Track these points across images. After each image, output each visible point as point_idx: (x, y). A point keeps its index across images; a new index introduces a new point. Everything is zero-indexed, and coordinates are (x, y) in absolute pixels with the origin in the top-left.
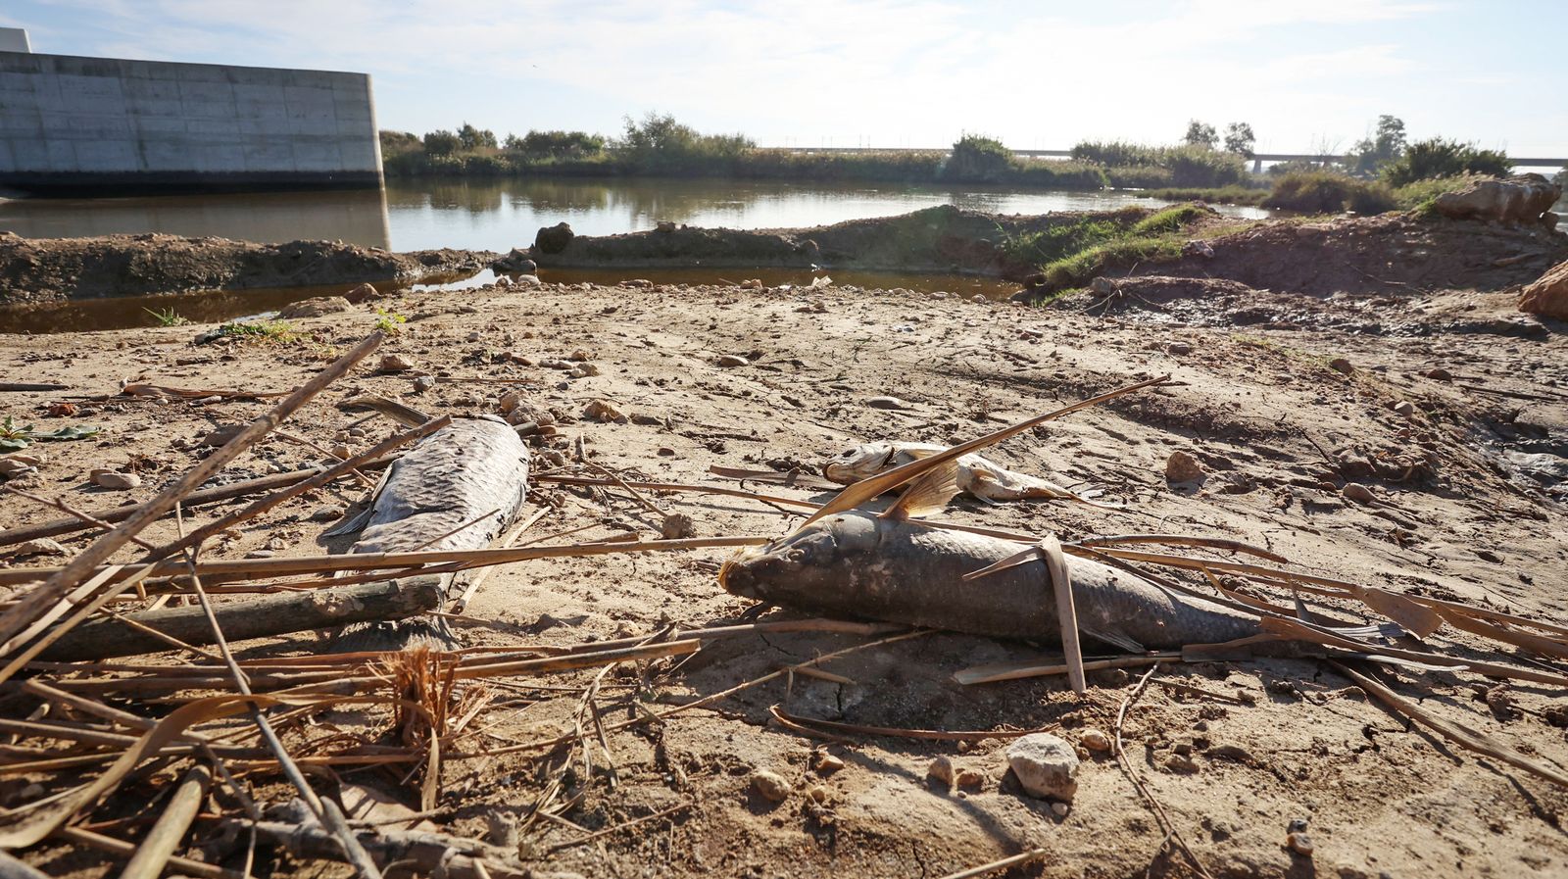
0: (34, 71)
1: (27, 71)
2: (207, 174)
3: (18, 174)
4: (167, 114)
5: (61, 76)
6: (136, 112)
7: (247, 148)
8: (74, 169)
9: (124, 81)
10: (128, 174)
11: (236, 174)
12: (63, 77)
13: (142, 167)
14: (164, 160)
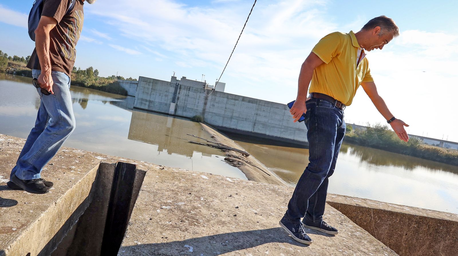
0: (237, 100)
1: (235, 100)
2: (269, 136)
3: (222, 127)
4: (265, 116)
5: (242, 102)
6: (257, 114)
7: (282, 130)
8: (235, 128)
9: (257, 105)
10: (248, 132)
11: (276, 137)
12: (243, 102)
13: (252, 131)
14: (259, 130)
